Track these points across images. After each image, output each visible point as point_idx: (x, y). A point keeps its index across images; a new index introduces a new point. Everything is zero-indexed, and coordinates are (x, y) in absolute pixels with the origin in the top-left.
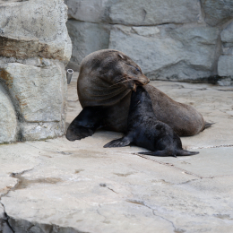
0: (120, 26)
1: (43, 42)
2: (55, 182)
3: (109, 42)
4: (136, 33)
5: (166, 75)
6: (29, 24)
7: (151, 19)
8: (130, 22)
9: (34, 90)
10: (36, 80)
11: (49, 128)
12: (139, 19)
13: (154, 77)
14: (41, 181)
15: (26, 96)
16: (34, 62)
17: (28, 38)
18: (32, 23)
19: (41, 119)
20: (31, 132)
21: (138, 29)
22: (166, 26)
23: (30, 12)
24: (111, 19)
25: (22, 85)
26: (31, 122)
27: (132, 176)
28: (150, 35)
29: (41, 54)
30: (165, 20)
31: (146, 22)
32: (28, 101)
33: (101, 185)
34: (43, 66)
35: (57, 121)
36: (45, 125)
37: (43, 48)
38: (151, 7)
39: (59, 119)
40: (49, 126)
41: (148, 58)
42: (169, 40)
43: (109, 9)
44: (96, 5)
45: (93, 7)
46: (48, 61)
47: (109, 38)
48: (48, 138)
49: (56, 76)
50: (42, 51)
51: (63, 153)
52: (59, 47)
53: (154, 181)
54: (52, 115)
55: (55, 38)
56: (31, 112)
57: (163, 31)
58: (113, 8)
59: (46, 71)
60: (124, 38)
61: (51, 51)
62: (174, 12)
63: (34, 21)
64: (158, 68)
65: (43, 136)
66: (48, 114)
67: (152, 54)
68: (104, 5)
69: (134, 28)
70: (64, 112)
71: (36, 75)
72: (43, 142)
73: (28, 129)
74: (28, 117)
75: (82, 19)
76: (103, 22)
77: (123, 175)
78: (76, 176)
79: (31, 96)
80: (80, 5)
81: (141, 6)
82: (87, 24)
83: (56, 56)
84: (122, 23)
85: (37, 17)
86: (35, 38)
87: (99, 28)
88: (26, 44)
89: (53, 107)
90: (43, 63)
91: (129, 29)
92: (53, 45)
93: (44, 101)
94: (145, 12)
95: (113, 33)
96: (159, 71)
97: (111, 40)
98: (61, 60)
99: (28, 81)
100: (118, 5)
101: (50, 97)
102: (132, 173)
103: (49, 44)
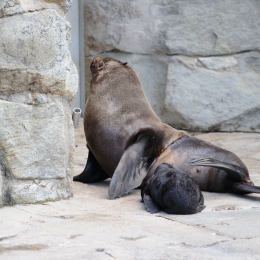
0: (181, 58)
1: (35, 72)
2: (38, 249)
3: (167, 80)
4: (204, 66)
5: (249, 125)
6: (14, 48)
7: (225, 46)
8: (195, 51)
9: (25, 136)
10: (28, 123)
11: (48, 187)
12: (208, 47)
13: (232, 128)
14: (20, 248)
15: (14, 144)
16: (23, 98)
17: (12, 66)
18: (18, 46)
19: (37, 175)
20: (22, 193)
21: (207, 60)
22: (247, 54)
23: (15, 31)
24: (168, 49)
25: (6, 130)
26: (23, 179)
27: (144, 239)
28: (224, 69)
29: (32, 87)
30: (245, 47)
31: (218, 50)
32: (17, 150)
33: (98, 250)
34: (37, 103)
35: (60, 178)
36: (43, 183)
37: (34, 79)
38: (224, 29)
39: (63, 175)
40: (49, 185)
41: (222, 101)
42: (251, 74)
43: (164, 35)
44: (147, 30)
45: (142, 32)
46: (43, 97)
47: (166, 75)
48: (47, 201)
49: (56, 118)
50: (33, 83)
51: (62, 217)
52: (57, 78)
53: (171, 244)
54: (52, 170)
55: (52, 66)
56: (21, 165)
57: (243, 62)
58: (170, 32)
59: (41, 110)
60: (188, 75)
61: (46, 83)
62: (257, 34)
63: (21, 44)
64: (236, 114)
65: (40, 197)
66: (47, 169)
67: (228, 95)
68: (157, 29)
69: (201, 59)
70: (70, 166)
71: (27, 116)
72: (39, 206)
73: (18, 188)
74: (17, 172)
75: (128, 50)
76: (158, 52)
77: (132, 239)
78: (69, 242)
79: (20, 144)
80: (124, 31)
81: (209, 27)
82: (135, 57)
83: (55, 89)
84: (184, 53)
85: (26, 37)
86: (22, 66)
87: (152, 61)
88: (10, 74)
89: (53, 159)
90: (36, 100)
91: (194, 61)
92: (48, 75)
93: (40, 151)
94: (215, 36)
95: (172, 67)
96: (239, 118)
97: (169, 78)
98: (62, 95)
99: (16, 123)
100: (177, 28)
101: (47, 145)
102: (145, 237)
103: (42, 73)
